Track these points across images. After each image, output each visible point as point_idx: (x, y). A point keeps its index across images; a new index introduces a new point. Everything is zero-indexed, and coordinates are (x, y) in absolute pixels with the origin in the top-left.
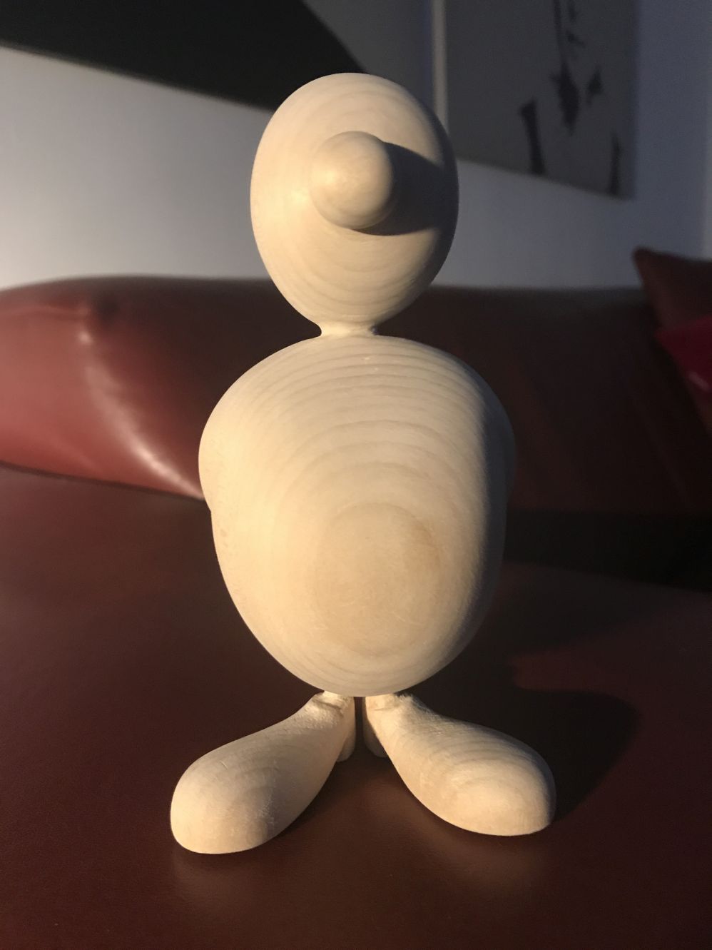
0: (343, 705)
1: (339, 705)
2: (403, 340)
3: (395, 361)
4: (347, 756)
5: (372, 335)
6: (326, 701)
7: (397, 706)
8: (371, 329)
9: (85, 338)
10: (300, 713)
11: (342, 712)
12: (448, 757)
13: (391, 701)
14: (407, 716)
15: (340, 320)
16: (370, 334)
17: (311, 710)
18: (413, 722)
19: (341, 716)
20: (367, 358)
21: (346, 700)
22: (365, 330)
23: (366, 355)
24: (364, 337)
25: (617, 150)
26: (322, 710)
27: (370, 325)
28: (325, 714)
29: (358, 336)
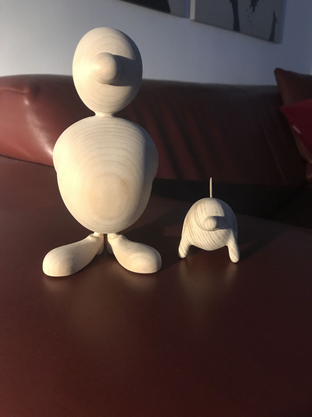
0: (100, 237)
1: (98, 237)
2: (122, 119)
3: (119, 127)
4: (100, 253)
5: (112, 117)
6: (94, 236)
7: (117, 237)
8: (112, 115)
10: (86, 239)
11: (99, 239)
12: (130, 251)
13: (115, 236)
14: (120, 241)
15: (101, 111)
16: (111, 117)
17: (89, 238)
18: (122, 242)
19: (99, 240)
20: (110, 125)
21: (101, 236)
22: (110, 115)
23: (110, 124)
24: (109, 117)
26: (93, 238)
27: (112, 114)
28: (94, 239)
29: (107, 117)
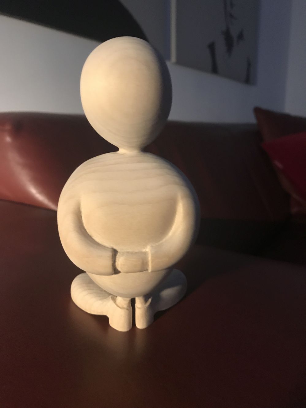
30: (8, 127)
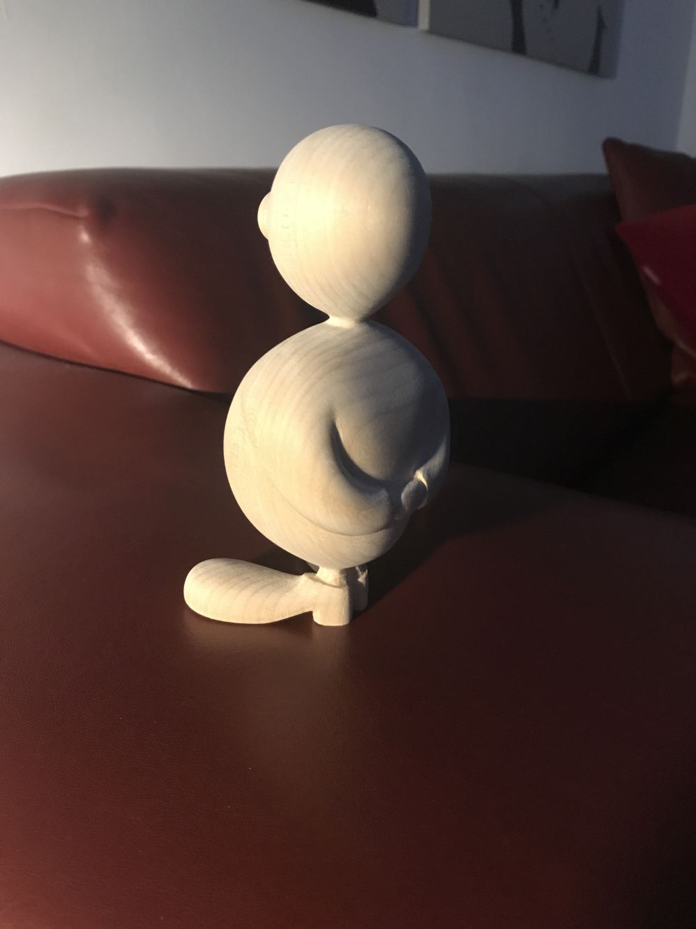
9: (85, 237)
25: (601, 26)
30: (83, 212)
